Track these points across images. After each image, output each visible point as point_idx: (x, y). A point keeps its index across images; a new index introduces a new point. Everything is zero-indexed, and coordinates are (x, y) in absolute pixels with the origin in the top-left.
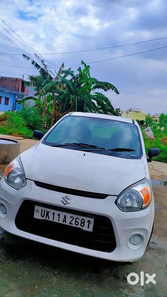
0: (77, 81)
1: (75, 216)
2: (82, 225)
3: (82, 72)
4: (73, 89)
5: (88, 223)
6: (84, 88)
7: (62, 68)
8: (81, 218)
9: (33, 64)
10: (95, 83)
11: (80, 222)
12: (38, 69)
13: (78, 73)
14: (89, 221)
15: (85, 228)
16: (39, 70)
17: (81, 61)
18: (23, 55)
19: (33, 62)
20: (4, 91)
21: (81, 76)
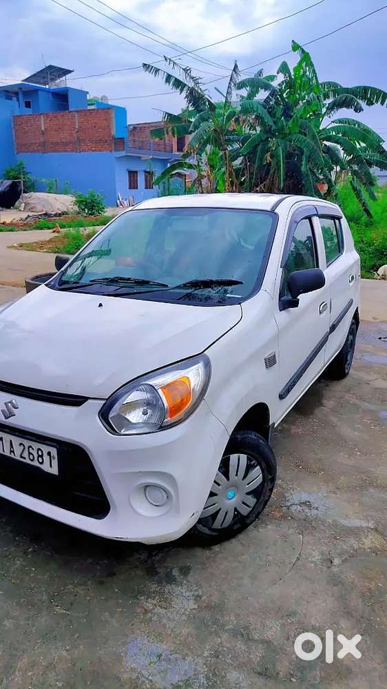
0: (283, 99)
1: (27, 443)
2: (40, 460)
3: (292, 74)
4: (271, 123)
5: (48, 457)
6: (299, 116)
7: (235, 75)
8: (36, 446)
9: (169, 83)
10: (331, 94)
11: (36, 456)
12: (182, 91)
13: (281, 78)
14: (49, 454)
15: (46, 467)
16: (184, 94)
17: (291, 44)
18: (145, 65)
19: (169, 78)
20: (140, 157)
21: (290, 84)
